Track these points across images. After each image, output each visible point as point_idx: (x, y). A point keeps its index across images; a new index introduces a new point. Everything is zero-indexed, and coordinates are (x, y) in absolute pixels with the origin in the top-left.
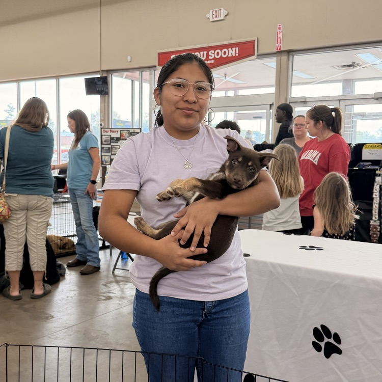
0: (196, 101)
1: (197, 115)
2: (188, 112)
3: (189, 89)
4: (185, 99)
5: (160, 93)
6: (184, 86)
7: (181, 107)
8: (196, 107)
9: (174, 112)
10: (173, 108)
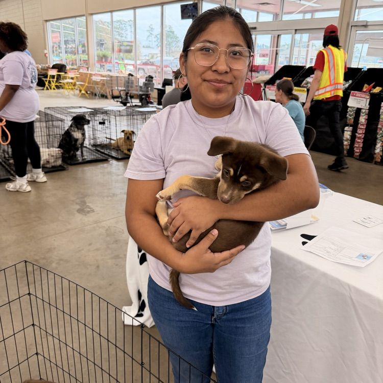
0: (228, 70)
1: (230, 88)
2: (218, 85)
3: (219, 58)
4: (214, 68)
5: (186, 61)
6: (213, 51)
7: (208, 78)
8: (228, 78)
9: (201, 84)
10: (199, 80)
